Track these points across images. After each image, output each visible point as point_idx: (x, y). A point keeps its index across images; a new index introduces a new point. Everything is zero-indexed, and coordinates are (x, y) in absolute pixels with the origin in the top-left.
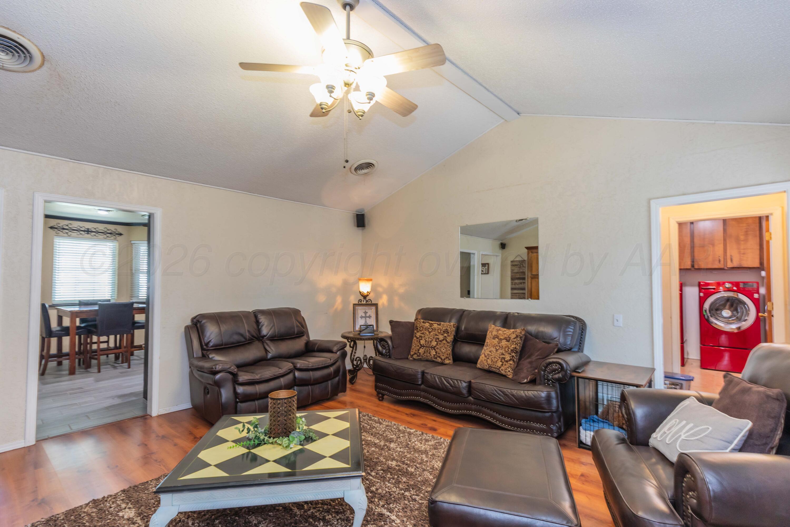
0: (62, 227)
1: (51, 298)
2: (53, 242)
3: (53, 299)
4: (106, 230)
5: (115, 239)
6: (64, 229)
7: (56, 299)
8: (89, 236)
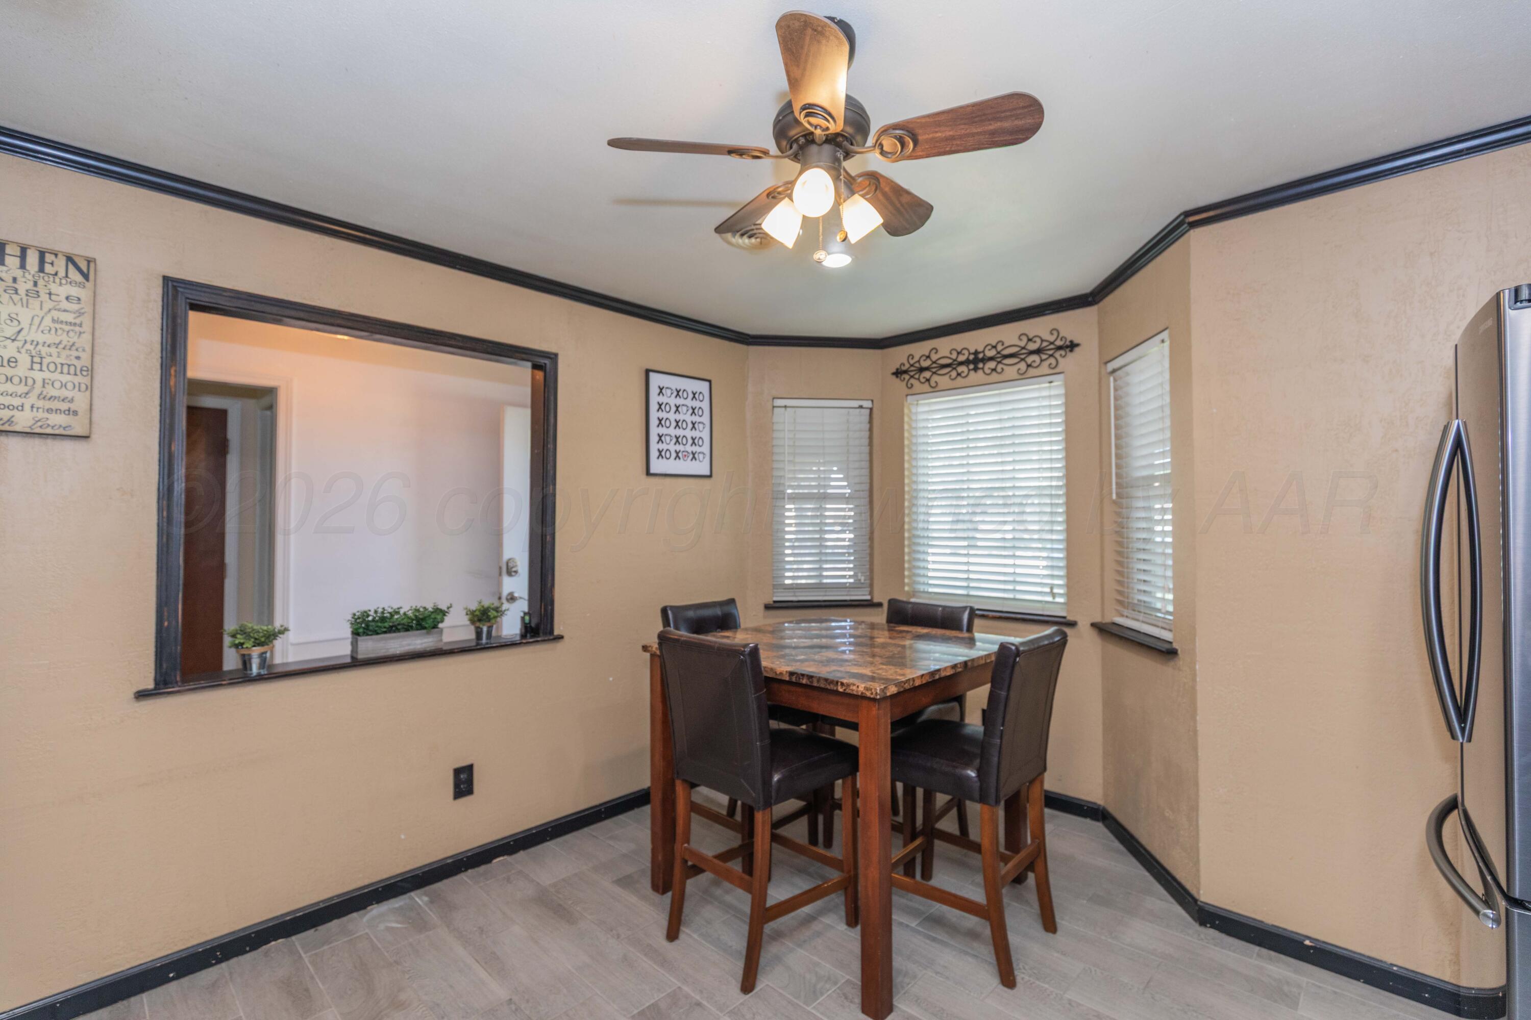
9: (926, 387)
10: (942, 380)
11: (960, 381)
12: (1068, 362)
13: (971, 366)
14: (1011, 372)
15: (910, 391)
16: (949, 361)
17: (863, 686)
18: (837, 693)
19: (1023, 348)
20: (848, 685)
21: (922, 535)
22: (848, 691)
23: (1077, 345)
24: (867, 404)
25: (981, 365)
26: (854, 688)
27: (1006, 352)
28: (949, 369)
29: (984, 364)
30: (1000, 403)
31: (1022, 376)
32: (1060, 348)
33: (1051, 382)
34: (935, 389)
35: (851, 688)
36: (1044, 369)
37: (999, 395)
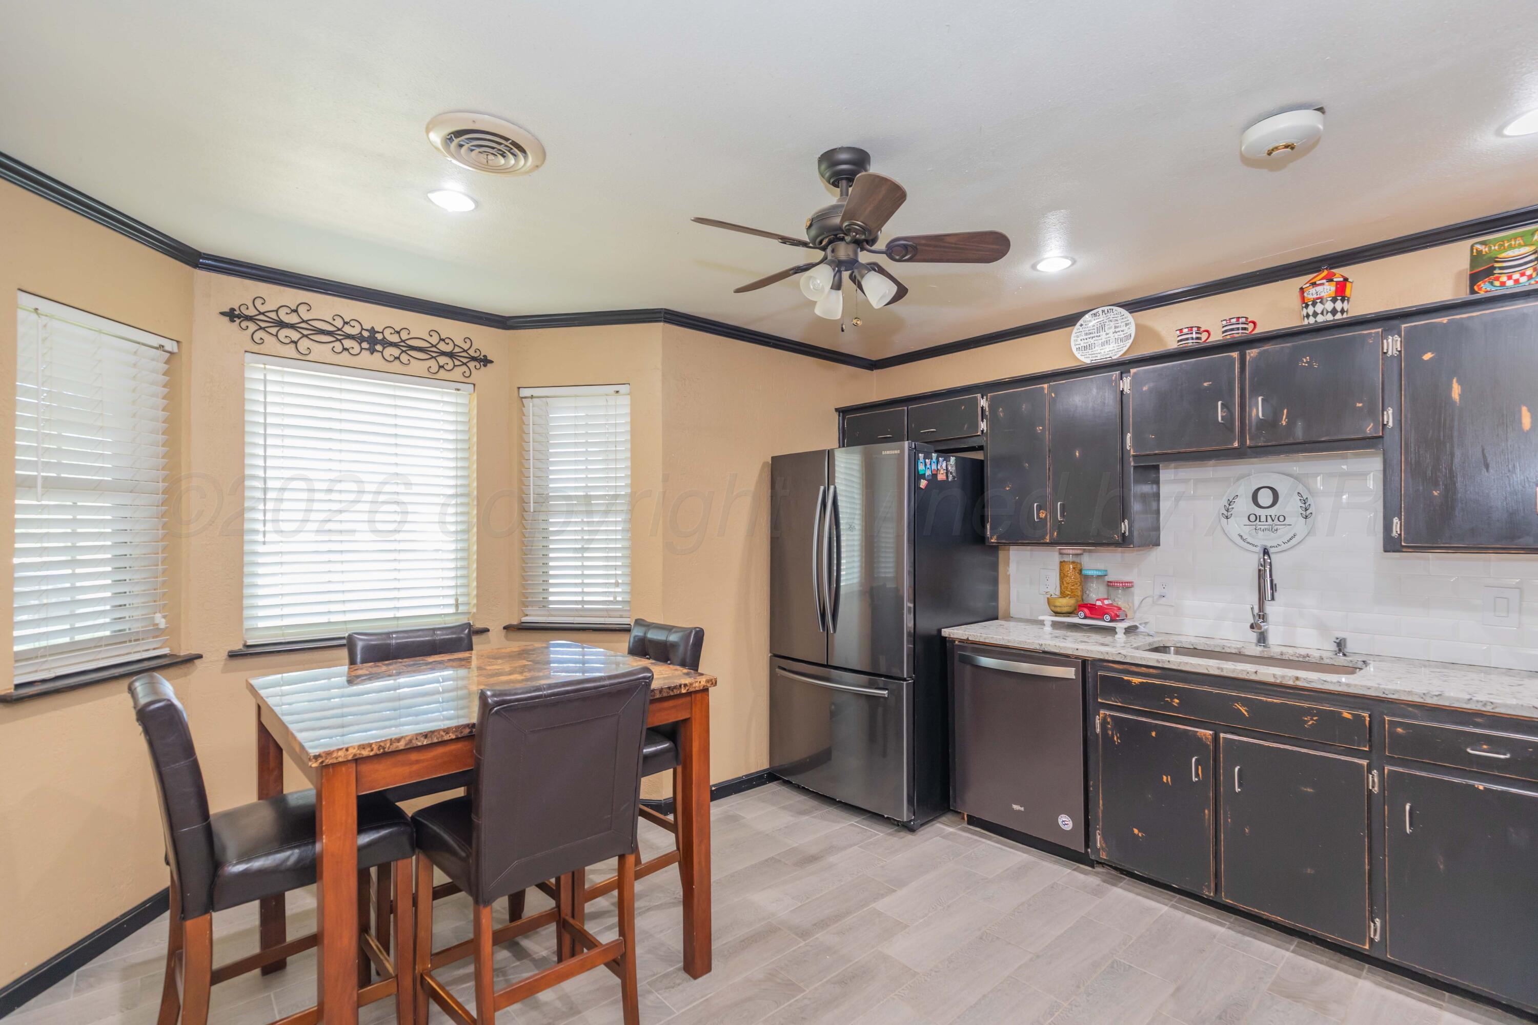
0: (273, 315)
1: (240, 619)
2: (243, 378)
3: (248, 624)
4: (434, 340)
5: (467, 378)
6: (282, 325)
7: (261, 624)
8: (375, 360)
9: (290, 351)
10: (321, 350)
11: (345, 358)
12: (480, 375)
13: (365, 345)
14: (418, 367)
15: (256, 348)
16: (331, 329)
17: (704, 680)
18: (681, 695)
19: (435, 346)
20: (691, 684)
21: (260, 551)
22: (691, 690)
23: (491, 362)
24: (170, 346)
25: (379, 347)
26: (697, 684)
27: (411, 343)
28: (330, 339)
29: (384, 348)
30: (395, 396)
31: (432, 376)
32: (473, 359)
33: (458, 390)
34: (303, 358)
35: (694, 685)
36: (458, 373)
37: (395, 387)
